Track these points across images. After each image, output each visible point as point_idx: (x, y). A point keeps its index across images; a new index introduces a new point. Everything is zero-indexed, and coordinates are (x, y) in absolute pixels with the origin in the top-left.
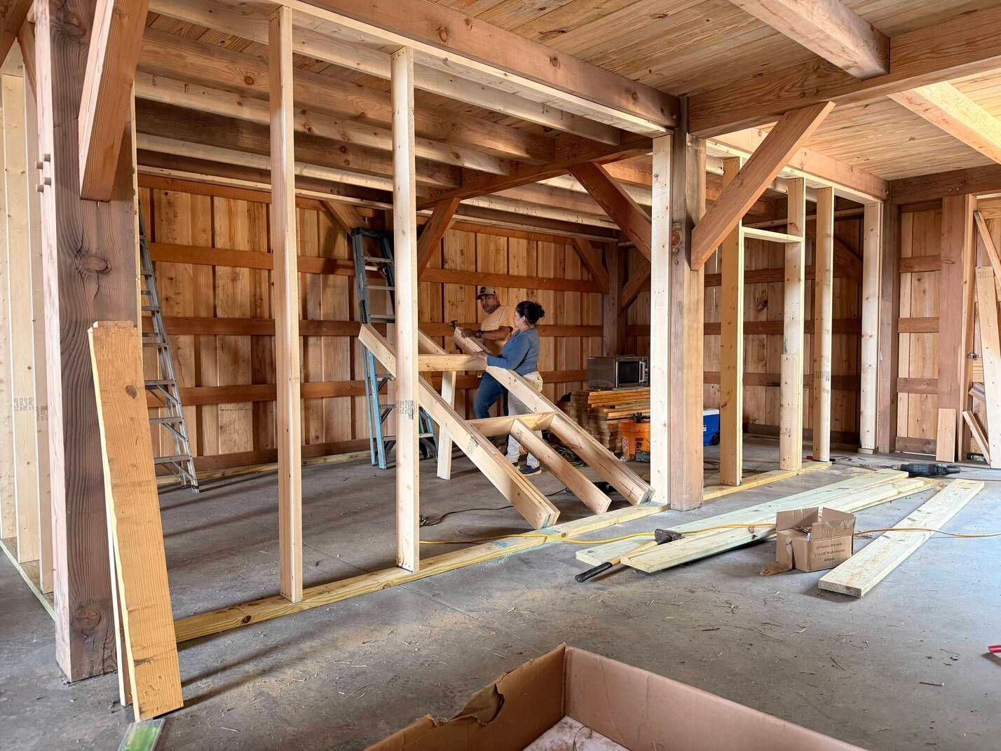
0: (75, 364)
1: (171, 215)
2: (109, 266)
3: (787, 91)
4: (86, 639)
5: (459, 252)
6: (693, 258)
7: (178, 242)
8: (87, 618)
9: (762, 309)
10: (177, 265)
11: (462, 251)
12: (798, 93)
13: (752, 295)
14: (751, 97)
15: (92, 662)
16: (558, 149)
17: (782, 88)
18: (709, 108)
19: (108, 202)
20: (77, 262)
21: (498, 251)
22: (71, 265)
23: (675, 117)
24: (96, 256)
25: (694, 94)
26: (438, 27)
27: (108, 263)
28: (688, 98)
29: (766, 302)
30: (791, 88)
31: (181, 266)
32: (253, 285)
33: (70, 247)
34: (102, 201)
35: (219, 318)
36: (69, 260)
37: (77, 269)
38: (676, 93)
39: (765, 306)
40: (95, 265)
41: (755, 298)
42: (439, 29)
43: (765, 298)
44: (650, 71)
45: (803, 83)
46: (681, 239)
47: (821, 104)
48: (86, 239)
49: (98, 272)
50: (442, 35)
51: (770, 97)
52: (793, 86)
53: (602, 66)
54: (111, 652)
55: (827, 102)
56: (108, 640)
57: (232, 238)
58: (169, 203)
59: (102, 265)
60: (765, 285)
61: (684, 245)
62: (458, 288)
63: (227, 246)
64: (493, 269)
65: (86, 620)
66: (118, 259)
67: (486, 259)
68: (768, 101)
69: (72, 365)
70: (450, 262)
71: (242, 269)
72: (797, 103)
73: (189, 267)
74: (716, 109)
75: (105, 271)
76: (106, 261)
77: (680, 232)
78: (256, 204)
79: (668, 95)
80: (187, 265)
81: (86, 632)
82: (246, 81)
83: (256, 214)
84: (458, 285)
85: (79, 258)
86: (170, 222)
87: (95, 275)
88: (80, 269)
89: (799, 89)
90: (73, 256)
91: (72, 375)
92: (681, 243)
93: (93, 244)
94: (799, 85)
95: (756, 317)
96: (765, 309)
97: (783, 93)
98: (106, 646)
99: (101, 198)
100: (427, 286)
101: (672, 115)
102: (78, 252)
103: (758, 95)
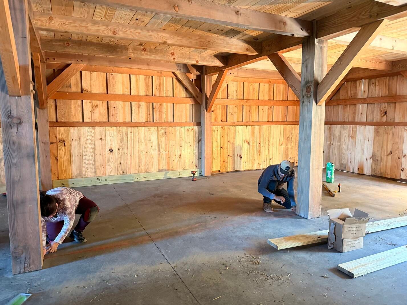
0: (9, 159)
1: (114, 83)
2: (22, 121)
3: (362, 15)
4: (17, 260)
5: (235, 92)
6: (318, 99)
7: (117, 93)
8: (18, 252)
9: (384, 116)
10: (116, 102)
11: (236, 91)
12: (368, 16)
13: (379, 109)
14: (345, 20)
15: (20, 268)
16: (263, 47)
17: (360, 14)
18: (326, 26)
19: (21, 96)
20: (9, 120)
21: (254, 89)
22: (6, 121)
23: (309, 31)
24: (16, 118)
25: (319, 19)
26: (173, 6)
27: (21, 120)
28: (317, 21)
29: (386, 112)
30: (364, 14)
31: (118, 103)
32: (146, 109)
33: (6, 115)
34: (18, 96)
35: (133, 122)
36: (6, 120)
37: (9, 123)
38: (310, 20)
39: (385, 114)
40: (16, 121)
41: (380, 110)
42: (174, 6)
43: (386, 110)
44: (290, 12)
45: (370, 11)
46: (312, 90)
47: (380, 21)
48: (12, 112)
49: (17, 124)
50: (176, 9)
51: (354, 19)
52: (366, 12)
53: (265, 12)
54: (28, 265)
55: (383, 20)
56: (26, 261)
57: (138, 91)
58: (113, 78)
59: (19, 121)
60: (386, 104)
61: (313, 93)
62: (234, 107)
63: (136, 94)
64: (251, 97)
65: (17, 253)
66: (25, 119)
67: (248, 94)
68: (354, 21)
69: (8, 159)
70: (230, 96)
71: (142, 103)
72: (367, 21)
73: (122, 103)
74: (329, 26)
75: (20, 123)
76: (20, 119)
77: (311, 87)
78: (147, 76)
79: (306, 21)
80: (120, 102)
81: (17, 257)
82: (113, 33)
83: (148, 81)
84: (234, 106)
85: (9, 119)
86: (113, 85)
87: (16, 125)
88: (10, 123)
89: (369, 14)
90: (7, 118)
91: (8, 163)
92: (312, 92)
93: (15, 113)
94: (369, 11)
95: (380, 119)
96: (386, 115)
97: (361, 17)
98: (26, 263)
99: (17, 95)
100: (220, 106)
101: (308, 30)
102: (9, 117)
103: (349, 18)
